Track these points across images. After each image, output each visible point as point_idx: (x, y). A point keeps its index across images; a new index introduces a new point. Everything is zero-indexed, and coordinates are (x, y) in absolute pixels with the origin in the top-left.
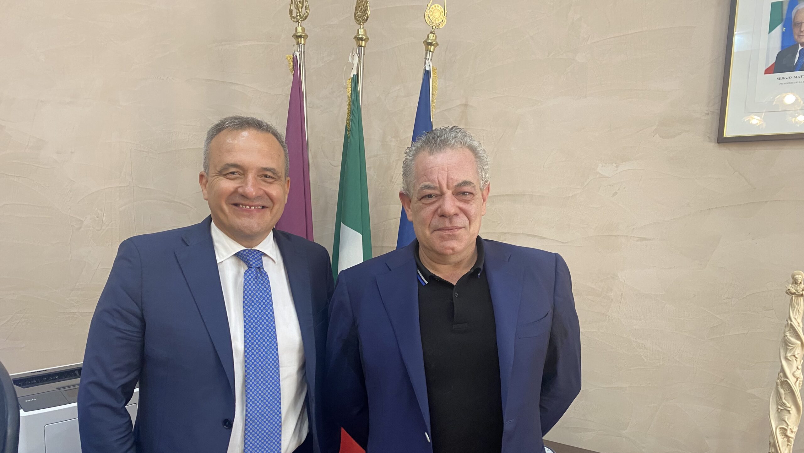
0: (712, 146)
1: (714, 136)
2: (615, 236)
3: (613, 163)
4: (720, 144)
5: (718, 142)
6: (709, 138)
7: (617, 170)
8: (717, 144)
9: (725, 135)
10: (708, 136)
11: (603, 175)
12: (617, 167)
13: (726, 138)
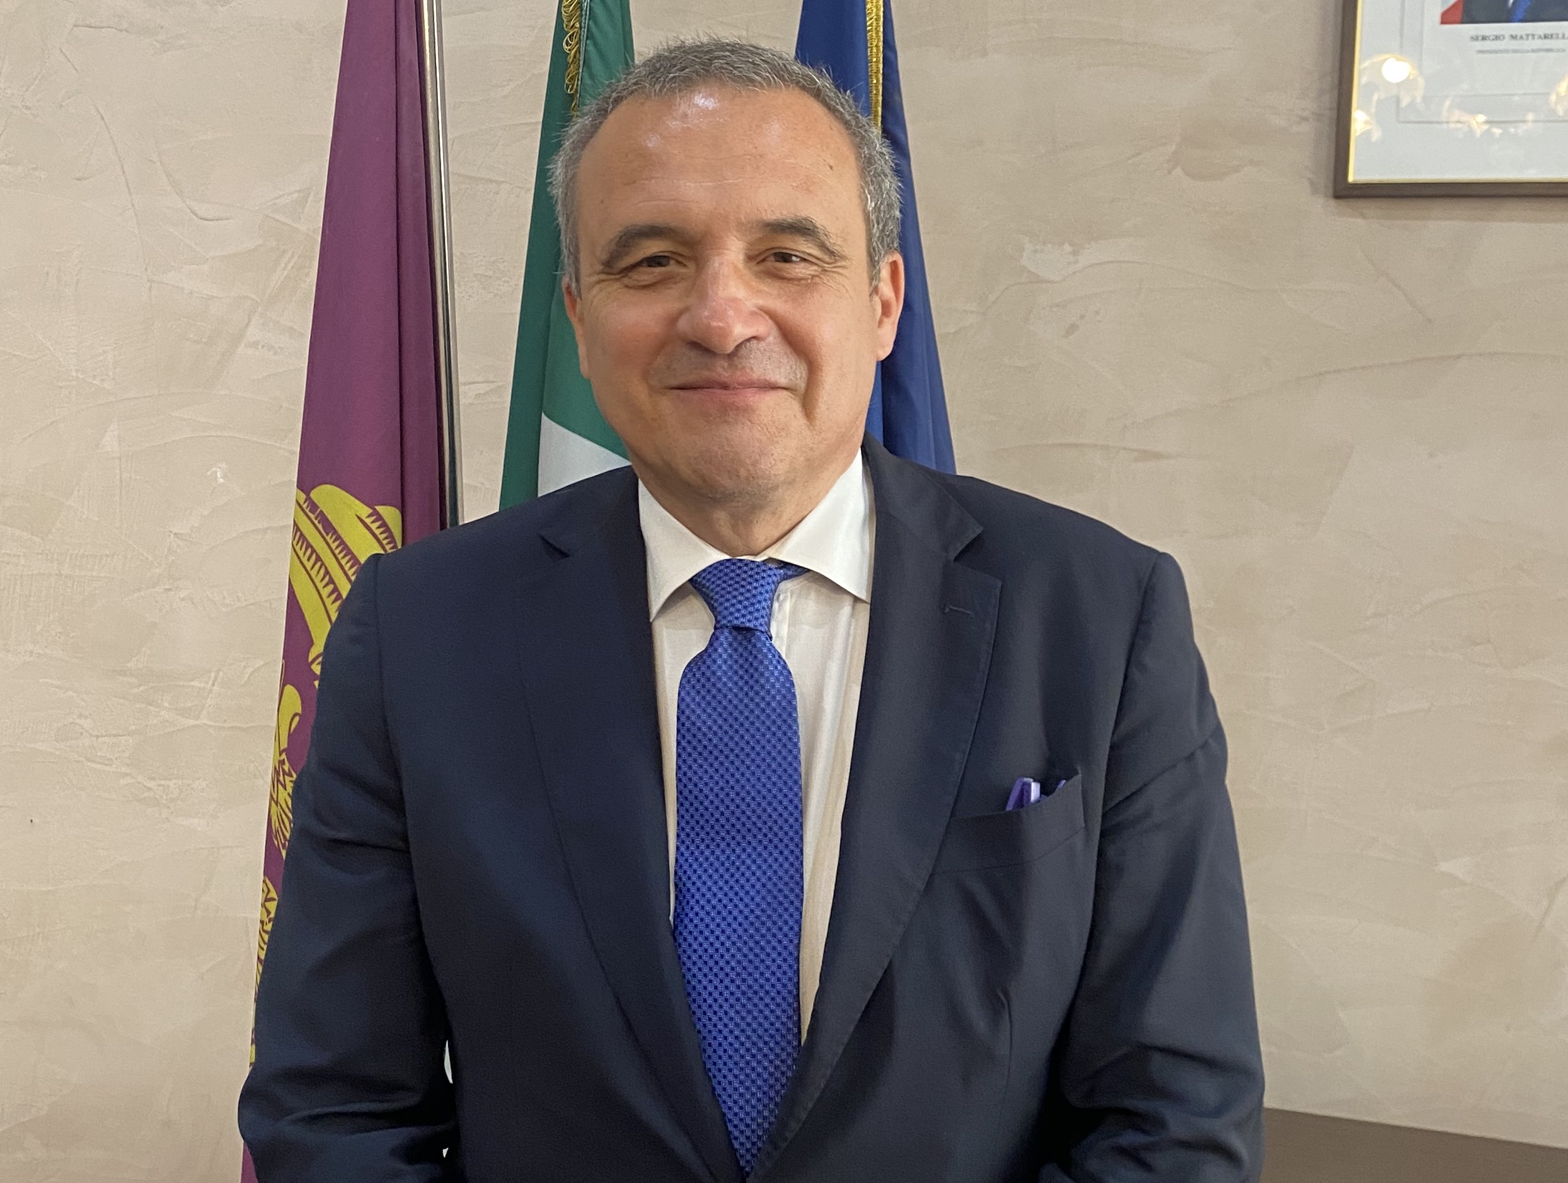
0: (1321, 207)
1: (1325, 180)
2: (1076, 445)
3: (1064, 244)
4: (1342, 202)
5: (1337, 197)
6: (1312, 183)
7: (1076, 262)
8: (1332, 202)
9: (1351, 178)
10: (1309, 179)
11: (1038, 276)
12: (1074, 253)
13: (1356, 186)
